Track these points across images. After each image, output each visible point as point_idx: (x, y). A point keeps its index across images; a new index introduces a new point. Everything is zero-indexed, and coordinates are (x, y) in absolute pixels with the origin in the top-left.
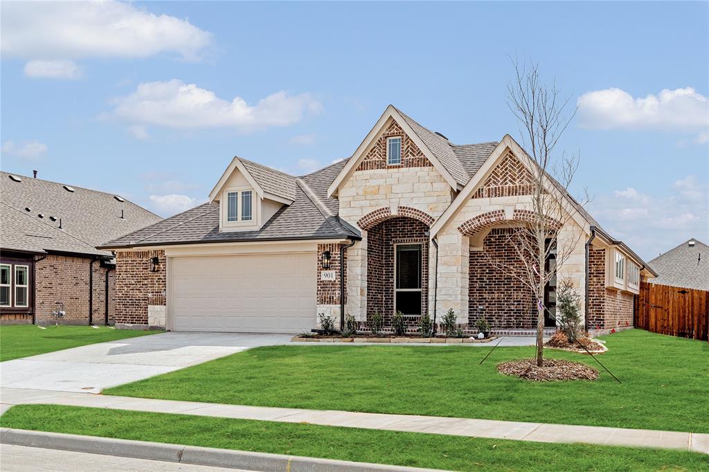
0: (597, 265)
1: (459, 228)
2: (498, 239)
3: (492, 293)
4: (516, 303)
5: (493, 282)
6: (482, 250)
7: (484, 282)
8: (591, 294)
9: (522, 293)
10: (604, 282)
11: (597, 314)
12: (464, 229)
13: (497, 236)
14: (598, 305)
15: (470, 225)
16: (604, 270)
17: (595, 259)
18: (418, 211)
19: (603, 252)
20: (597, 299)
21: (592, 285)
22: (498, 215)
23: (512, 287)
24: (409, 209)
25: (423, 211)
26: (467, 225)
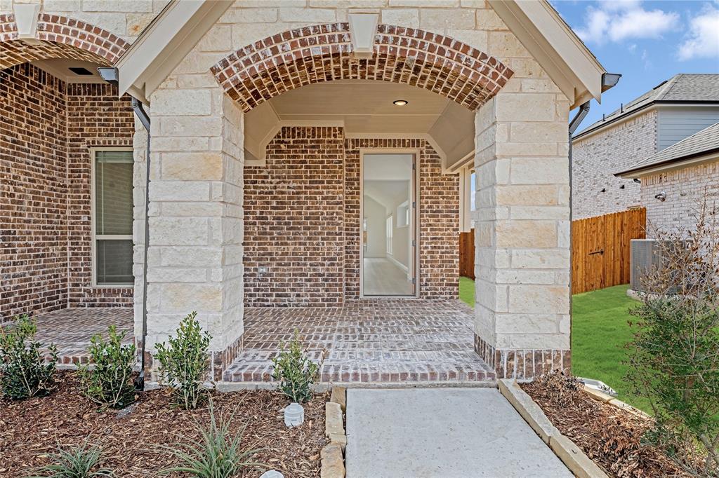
0: (447, 198)
1: (214, 70)
2: (293, 147)
3: (282, 244)
4: (327, 262)
5: (286, 223)
6: (264, 165)
7: (268, 224)
8: (439, 245)
9: (337, 244)
10: (458, 225)
11: (448, 276)
12: (230, 72)
13: (292, 140)
14: (449, 262)
15: (247, 62)
16: (458, 207)
17: (444, 188)
18: (97, 31)
19: (456, 178)
20: (448, 253)
21: (440, 230)
22: (332, 38)
23: (319, 233)
24: (72, 23)
25: (111, 31)
26: (240, 61)
